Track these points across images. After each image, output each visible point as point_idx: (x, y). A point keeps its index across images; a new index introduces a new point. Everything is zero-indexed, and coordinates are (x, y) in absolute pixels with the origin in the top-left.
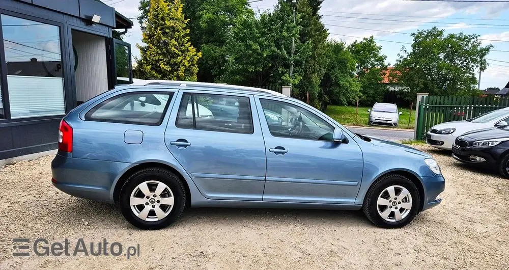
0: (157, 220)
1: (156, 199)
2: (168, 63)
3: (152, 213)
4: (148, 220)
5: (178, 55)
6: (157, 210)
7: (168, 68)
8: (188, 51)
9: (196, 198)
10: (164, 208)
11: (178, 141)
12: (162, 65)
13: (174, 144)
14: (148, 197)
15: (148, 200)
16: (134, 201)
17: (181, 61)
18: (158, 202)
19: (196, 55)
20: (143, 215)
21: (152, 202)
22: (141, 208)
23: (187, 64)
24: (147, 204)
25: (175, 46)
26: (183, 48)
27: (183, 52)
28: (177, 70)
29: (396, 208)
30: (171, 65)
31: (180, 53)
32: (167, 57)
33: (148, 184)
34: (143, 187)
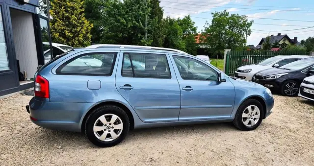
0: (112, 140)
1: (111, 126)
2: (71, 31)
3: (109, 136)
4: (106, 140)
5: (77, 26)
6: (112, 133)
7: (71, 35)
8: (84, 23)
9: (138, 123)
10: (116, 131)
11: (124, 86)
12: (67, 33)
13: (122, 88)
14: (106, 125)
15: (105, 128)
16: (96, 129)
17: (80, 30)
18: (113, 128)
19: (89, 26)
20: (103, 138)
21: (108, 128)
22: (101, 133)
23: (84, 32)
24: (105, 130)
25: (75, 20)
26: (80, 21)
27: (81, 24)
28: (78, 36)
29: (252, 118)
30: (72, 33)
31: (79, 25)
32: (70, 27)
33: (106, 117)
34: (102, 118)
